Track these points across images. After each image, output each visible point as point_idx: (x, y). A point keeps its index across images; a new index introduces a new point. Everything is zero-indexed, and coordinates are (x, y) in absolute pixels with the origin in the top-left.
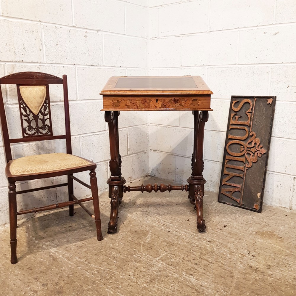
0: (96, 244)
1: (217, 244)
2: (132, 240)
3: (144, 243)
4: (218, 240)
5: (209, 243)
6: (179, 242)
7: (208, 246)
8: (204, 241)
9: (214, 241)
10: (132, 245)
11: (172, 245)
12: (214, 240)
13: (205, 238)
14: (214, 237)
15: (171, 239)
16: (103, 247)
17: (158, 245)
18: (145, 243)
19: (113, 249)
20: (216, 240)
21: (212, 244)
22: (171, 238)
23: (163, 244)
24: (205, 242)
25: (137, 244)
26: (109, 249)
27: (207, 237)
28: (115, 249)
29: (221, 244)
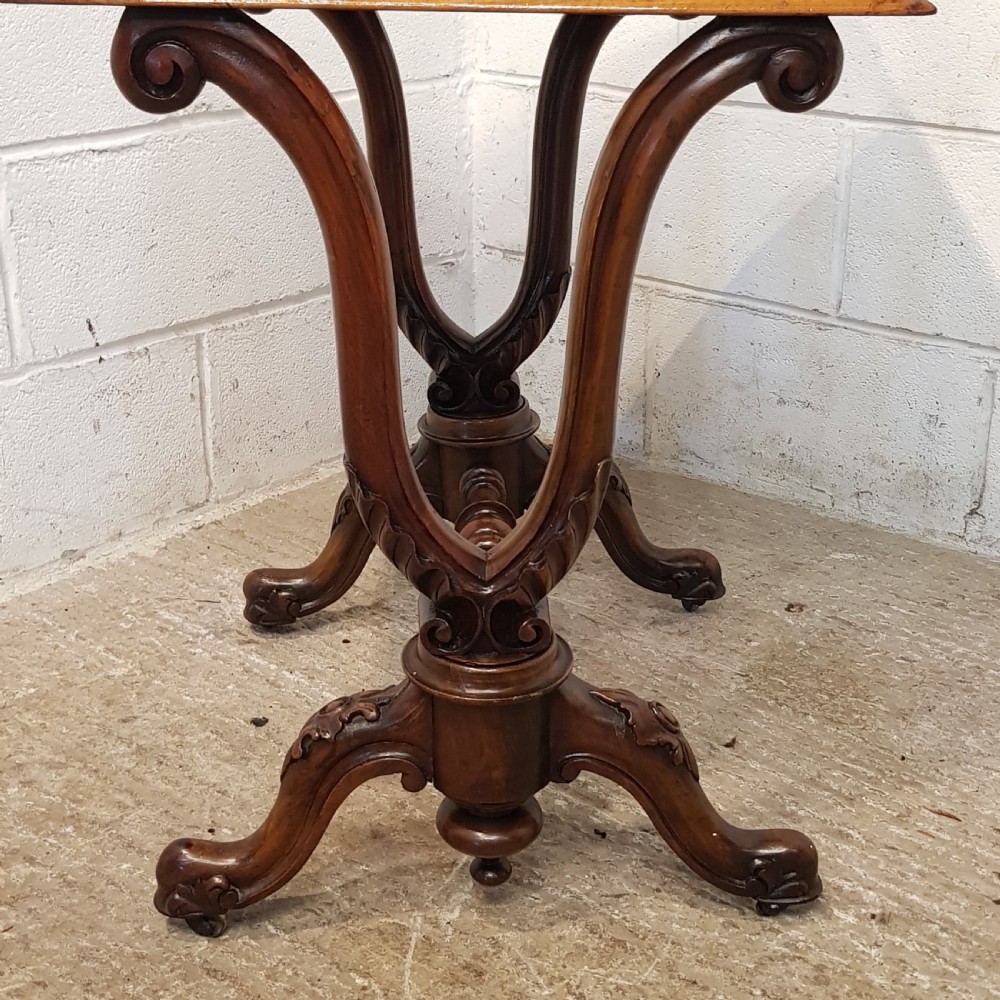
0: (102, 936)
1: (935, 938)
2: (351, 900)
3: (429, 928)
4: (941, 900)
5: (876, 927)
6: (671, 920)
7: (874, 952)
8: (845, 910)
9: (915, 918)
10: (348, 943)
11: (621, 943)
12: (910, 906)
13: (847, 886)
14: (913, 878)
15: (618, 896)
16: (141, 957)
17: (524, 948)
18: (437, 925)
19: (212, 972)
20: (926, 904)
21: (898, 940)
22: (617, 889)
23: (560, 938)
24: (851, 919)
25: (381, 933)
26: (185, 979)
27: (859, 879)
28: (225, 977)
29: (963, 936)
